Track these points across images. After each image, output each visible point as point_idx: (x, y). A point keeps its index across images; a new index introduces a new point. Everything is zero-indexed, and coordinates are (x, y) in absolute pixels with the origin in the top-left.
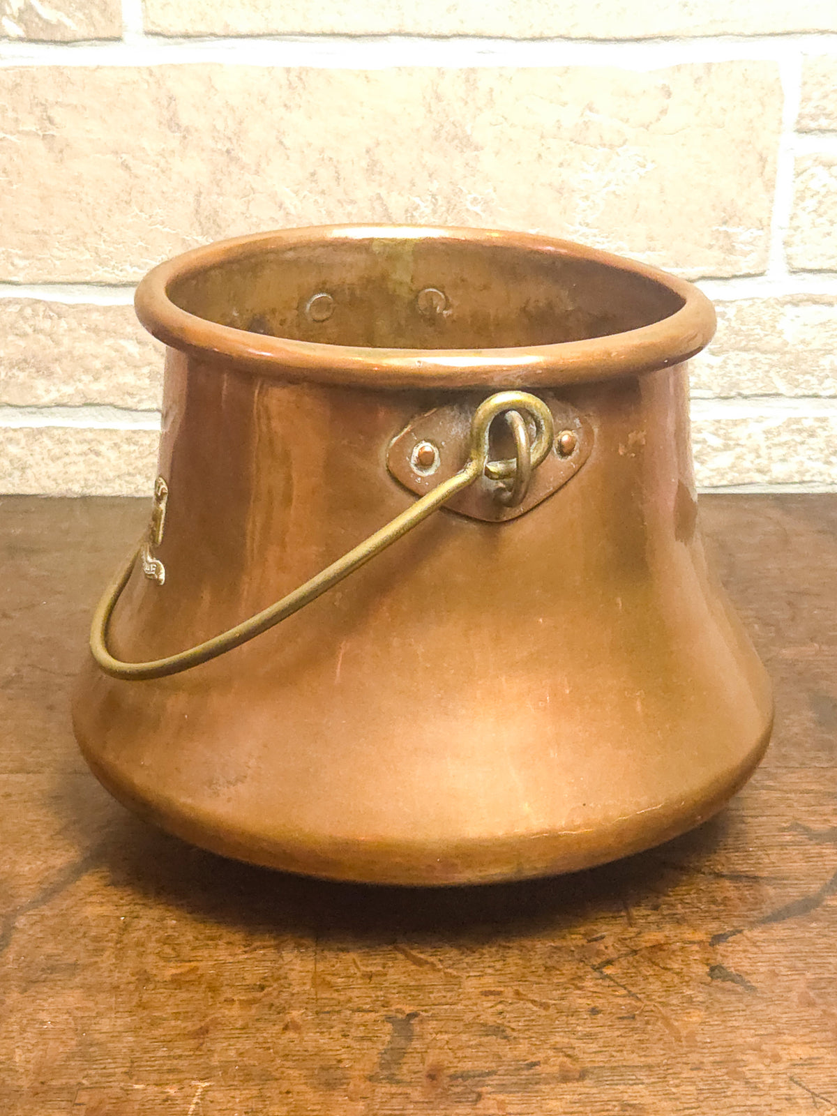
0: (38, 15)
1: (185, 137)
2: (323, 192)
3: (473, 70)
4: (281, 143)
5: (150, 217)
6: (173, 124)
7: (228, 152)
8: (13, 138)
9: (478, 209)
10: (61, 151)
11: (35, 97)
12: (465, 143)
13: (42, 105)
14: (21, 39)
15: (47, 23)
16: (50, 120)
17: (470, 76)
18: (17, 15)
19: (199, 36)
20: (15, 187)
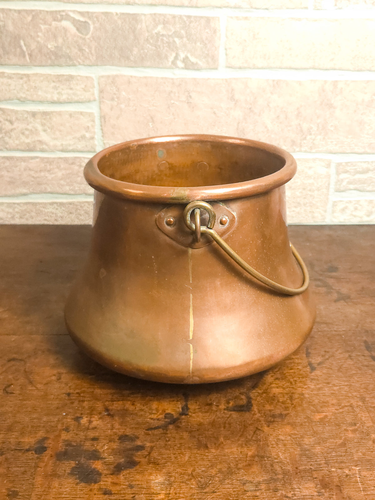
0: (190, 61)
1: (236, 104)
2: (281, 123)
3: (336, 81)
4: (268, 106)
5: (221, 131)
6: (232, 98)
7: (250, 109)
8: (177, 103)
9: (332, 129)
10: (193, 108)
11: (186, 89)
12: (331, 106)
13: (188, 91)
14: (183, 68)
15: (193, 63)
16: (190, 97)
17: (335, 83)
18: (182, 60)
19: (245, 68)
20: (176, 120)
